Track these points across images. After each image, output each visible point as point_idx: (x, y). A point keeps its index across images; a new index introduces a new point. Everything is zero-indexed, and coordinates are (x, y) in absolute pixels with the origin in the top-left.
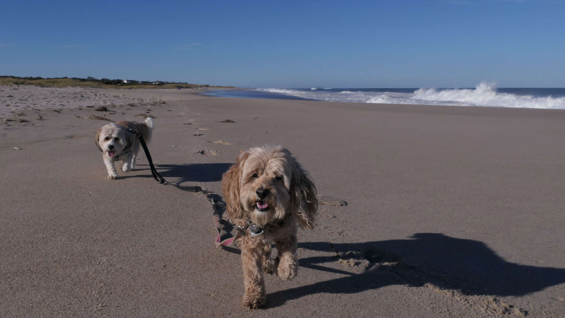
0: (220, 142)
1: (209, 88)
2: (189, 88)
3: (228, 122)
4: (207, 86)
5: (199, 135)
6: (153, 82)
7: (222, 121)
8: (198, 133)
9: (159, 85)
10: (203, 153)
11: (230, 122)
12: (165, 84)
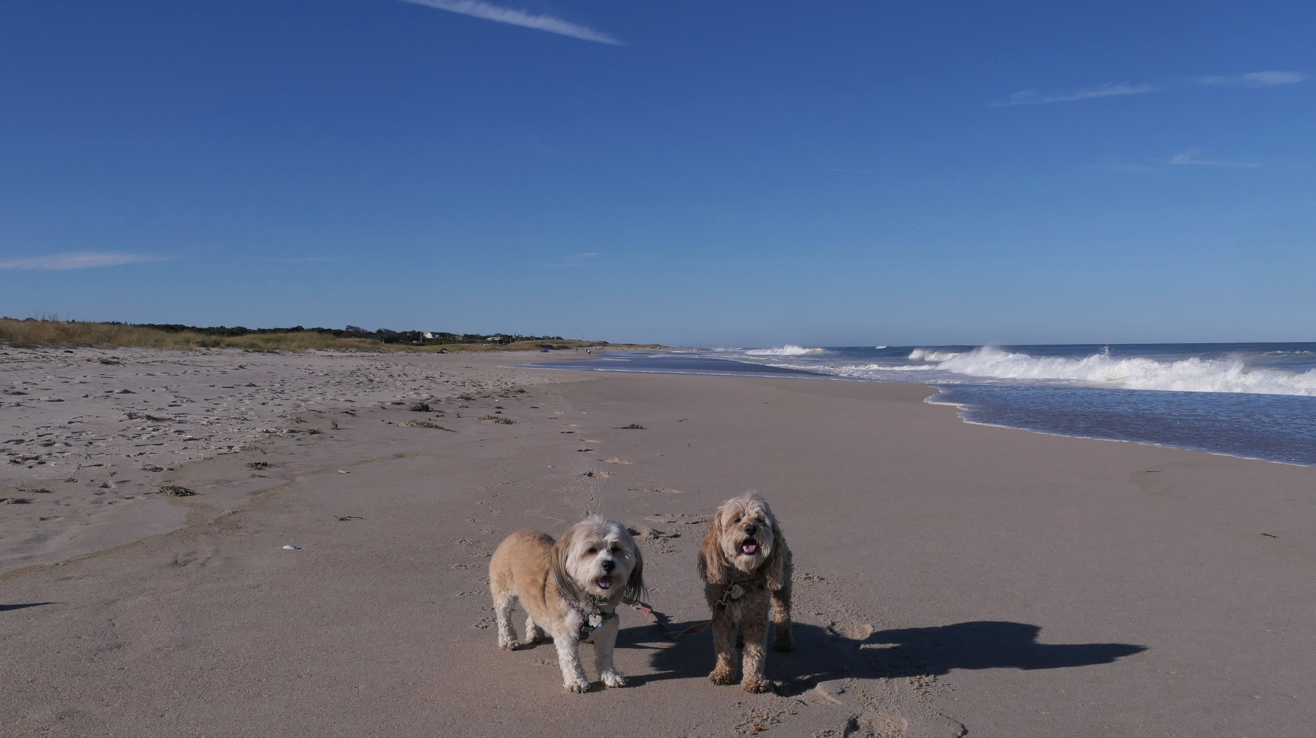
0: (616, 460)
1: (607, 349)
2: (565, 348)
3: (633, 428)
4: (605, 344)
5: (586, 450)
6: (489, 337)
7: (623, 427)
8: (584, 448)
9: (500, 342)
10: (590, 475)
11: (637, 428)
12: (513, 340)
